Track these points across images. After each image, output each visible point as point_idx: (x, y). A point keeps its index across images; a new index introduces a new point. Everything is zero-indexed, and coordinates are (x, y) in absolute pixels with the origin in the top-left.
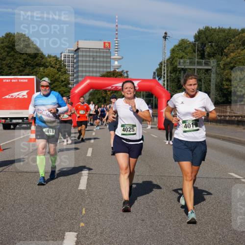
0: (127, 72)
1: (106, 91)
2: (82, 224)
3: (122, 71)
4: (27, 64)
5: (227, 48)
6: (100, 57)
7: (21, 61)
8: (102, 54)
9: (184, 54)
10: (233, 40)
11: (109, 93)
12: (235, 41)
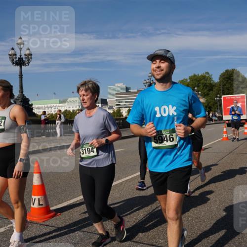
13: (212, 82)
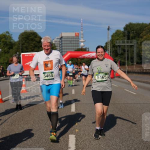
0: (88, 48)
1: (77, 59)
2: (77, 130)
3: (86, 48)
4: (36, 46)
5: (142, 34)
6: (74, 41)
7: (32, 45)
8: (74, 39)
9: (118, 37)
10: (145, 29)
11: (79, 60)
12: (146, 30)
13: (12, 41)
